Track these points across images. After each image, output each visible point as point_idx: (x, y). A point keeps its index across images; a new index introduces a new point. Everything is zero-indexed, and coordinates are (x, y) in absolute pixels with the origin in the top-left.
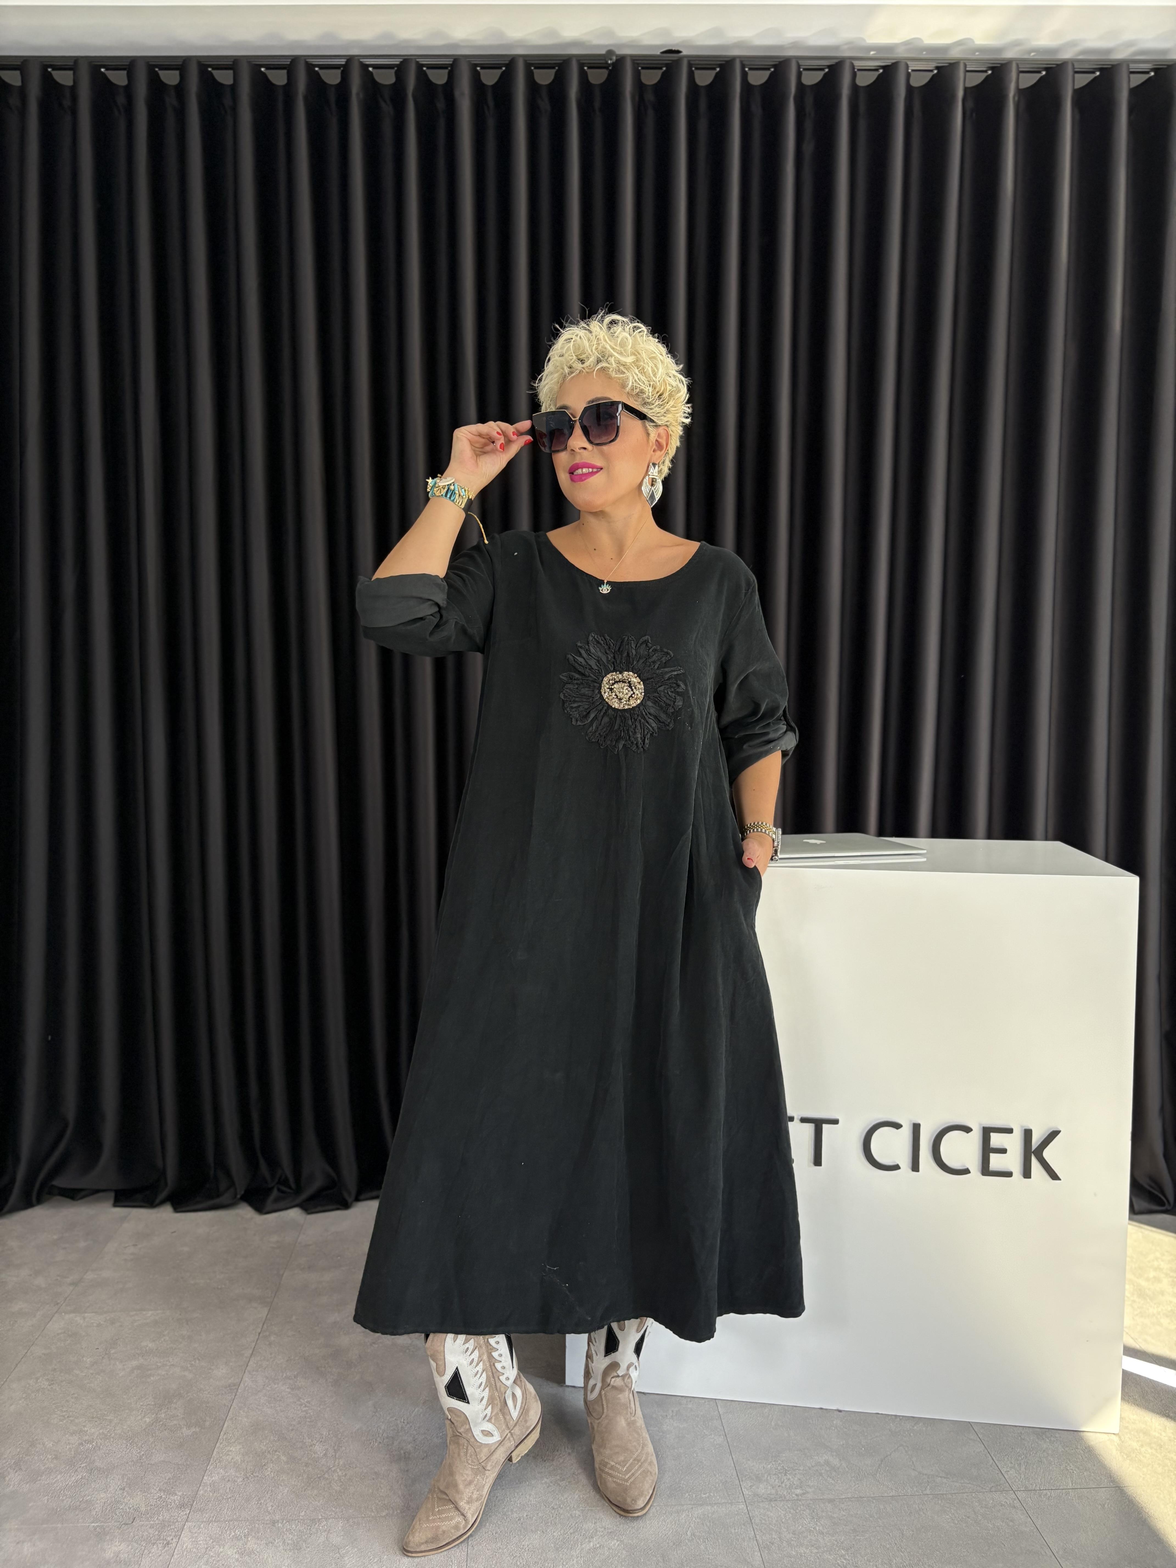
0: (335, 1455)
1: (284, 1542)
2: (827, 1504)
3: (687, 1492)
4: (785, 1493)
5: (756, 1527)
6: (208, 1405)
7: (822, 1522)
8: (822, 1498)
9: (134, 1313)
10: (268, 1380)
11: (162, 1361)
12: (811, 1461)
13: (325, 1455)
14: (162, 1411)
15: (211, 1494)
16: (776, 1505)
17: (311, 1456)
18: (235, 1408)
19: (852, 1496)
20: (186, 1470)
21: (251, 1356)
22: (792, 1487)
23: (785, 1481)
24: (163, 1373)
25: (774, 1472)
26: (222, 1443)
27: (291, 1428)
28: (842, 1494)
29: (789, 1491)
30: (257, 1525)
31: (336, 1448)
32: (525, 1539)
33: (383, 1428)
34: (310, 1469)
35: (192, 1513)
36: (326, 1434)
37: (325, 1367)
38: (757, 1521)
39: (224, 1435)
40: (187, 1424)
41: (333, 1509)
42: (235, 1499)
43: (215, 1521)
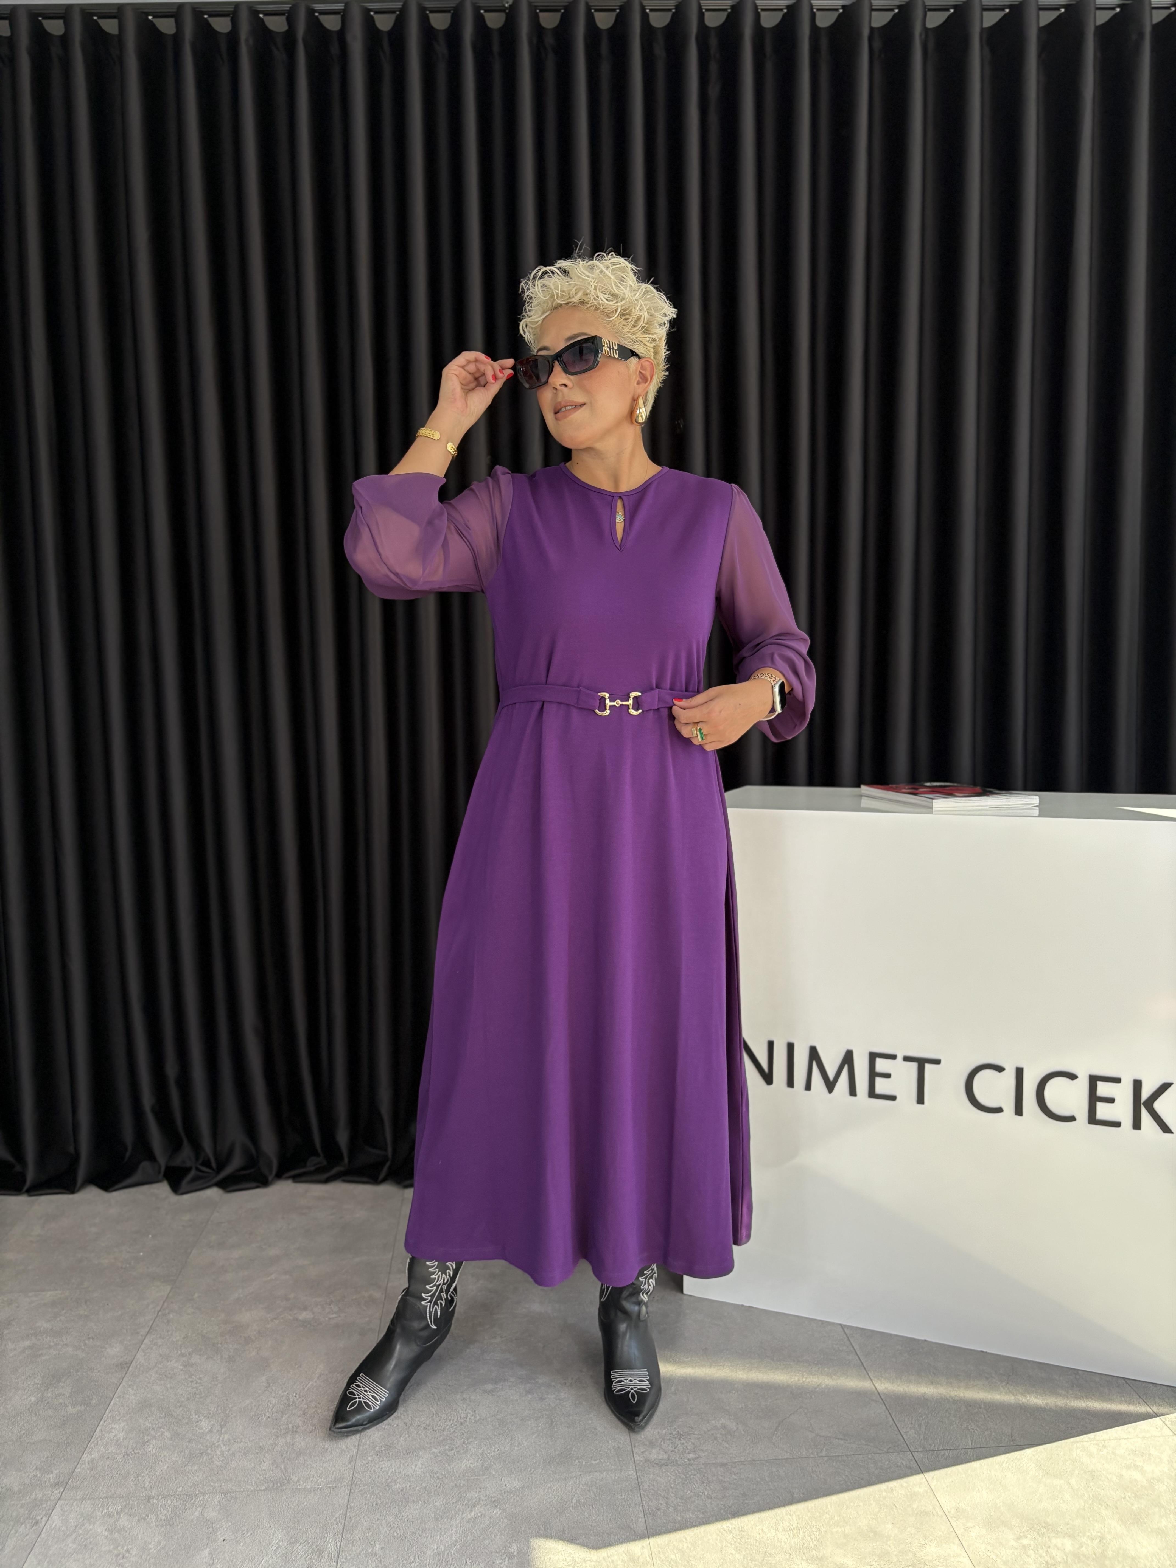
0: (221, 1431)
1: (157, 1519)
2: (719, 1468)
3: (578, 1459)
4: (677, 1458)
5: (643, 1492)
6: (96, 1384)
7: (712, 1487)
8: (714, 1462)
9: (33, 1293)
10: (161, 1358)
11: (55, 1340)
12: (708, 1425)
13: (211, 1431)
14: (49, 1390)
15: (88, 1472)
16: (667, 1471)
17: (196, 1432)
18: (124, 1386)
19: (745, 1459)
20: (66, 1448)
21: (147, 1334)
22: (685, 1452)
23: (679, 1445)
24: (55, 1353)
25: (668, 1438)
26: (106, 1421)
27: (179, 1404)
28: (735, 1458)
29: (682, 1456)
30: (131, 1502)
31: (222, 1423)
32: (405, 1510)
33: (274, 1401)
34: (194, 1445)
35: (66, 1491)
36: (214, 1410)
37: (221, 1344)
38: (646, 1487)
39: (109, 1413)
40: (73, 1403)
41: (212, 1484)
42: (113, 1476)
43: (89, 1499)
